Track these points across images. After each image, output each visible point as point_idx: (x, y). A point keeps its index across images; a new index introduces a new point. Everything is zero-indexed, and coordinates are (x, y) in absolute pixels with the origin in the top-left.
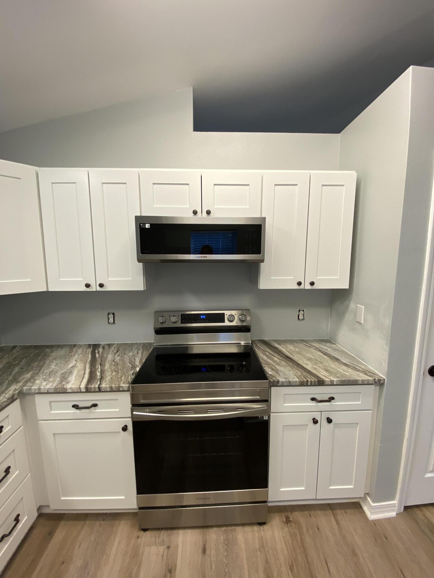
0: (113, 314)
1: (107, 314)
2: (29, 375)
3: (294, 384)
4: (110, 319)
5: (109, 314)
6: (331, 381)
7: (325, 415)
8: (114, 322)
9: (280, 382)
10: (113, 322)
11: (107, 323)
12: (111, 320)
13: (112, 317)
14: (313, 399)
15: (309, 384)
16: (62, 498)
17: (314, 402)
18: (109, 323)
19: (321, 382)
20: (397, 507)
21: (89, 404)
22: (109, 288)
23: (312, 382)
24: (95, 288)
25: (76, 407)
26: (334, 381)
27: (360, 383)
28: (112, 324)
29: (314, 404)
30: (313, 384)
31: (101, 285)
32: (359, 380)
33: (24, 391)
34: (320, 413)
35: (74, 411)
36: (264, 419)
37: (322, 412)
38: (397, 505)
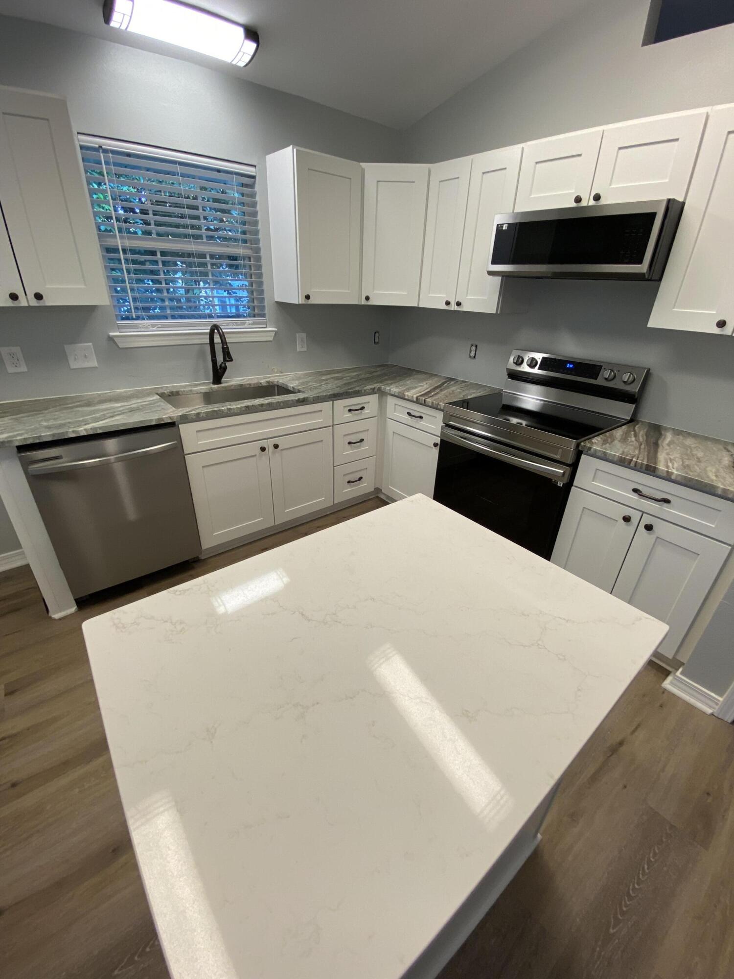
0: (476, 346)
1: (470, 345)
2: (390, 382)
3: (611, 458)
4: (472, 351)
5: (472, 345)
6: (668, 472)
7: (647, 520)
8: (475, 357)
9: (592, 450)
10: (473, 355)
11: (468, 356)
12: (472, 354)
13: (474, 349)
14: (635, 491)
15: (632, 464)
16: (390, 487)
17: (636, 494)
18: (470, 357)
19: (652, 469)
20: (719, 706)
21: (418, 414)
22: (466, 308)
23: (637, 464)
24: (453, 307)
25: (409, 414)
26: (672, 473)
27: (719, 492)
28: (472, 359)
29: (635, 497)
30: (638, 467)
31: (459, 304)
32: (719, 487)
33: (382, 388)
34: (641, 513)
35: (407, 417)
36: (558, 485)
37: (644, 515)
38: (720, 703)
